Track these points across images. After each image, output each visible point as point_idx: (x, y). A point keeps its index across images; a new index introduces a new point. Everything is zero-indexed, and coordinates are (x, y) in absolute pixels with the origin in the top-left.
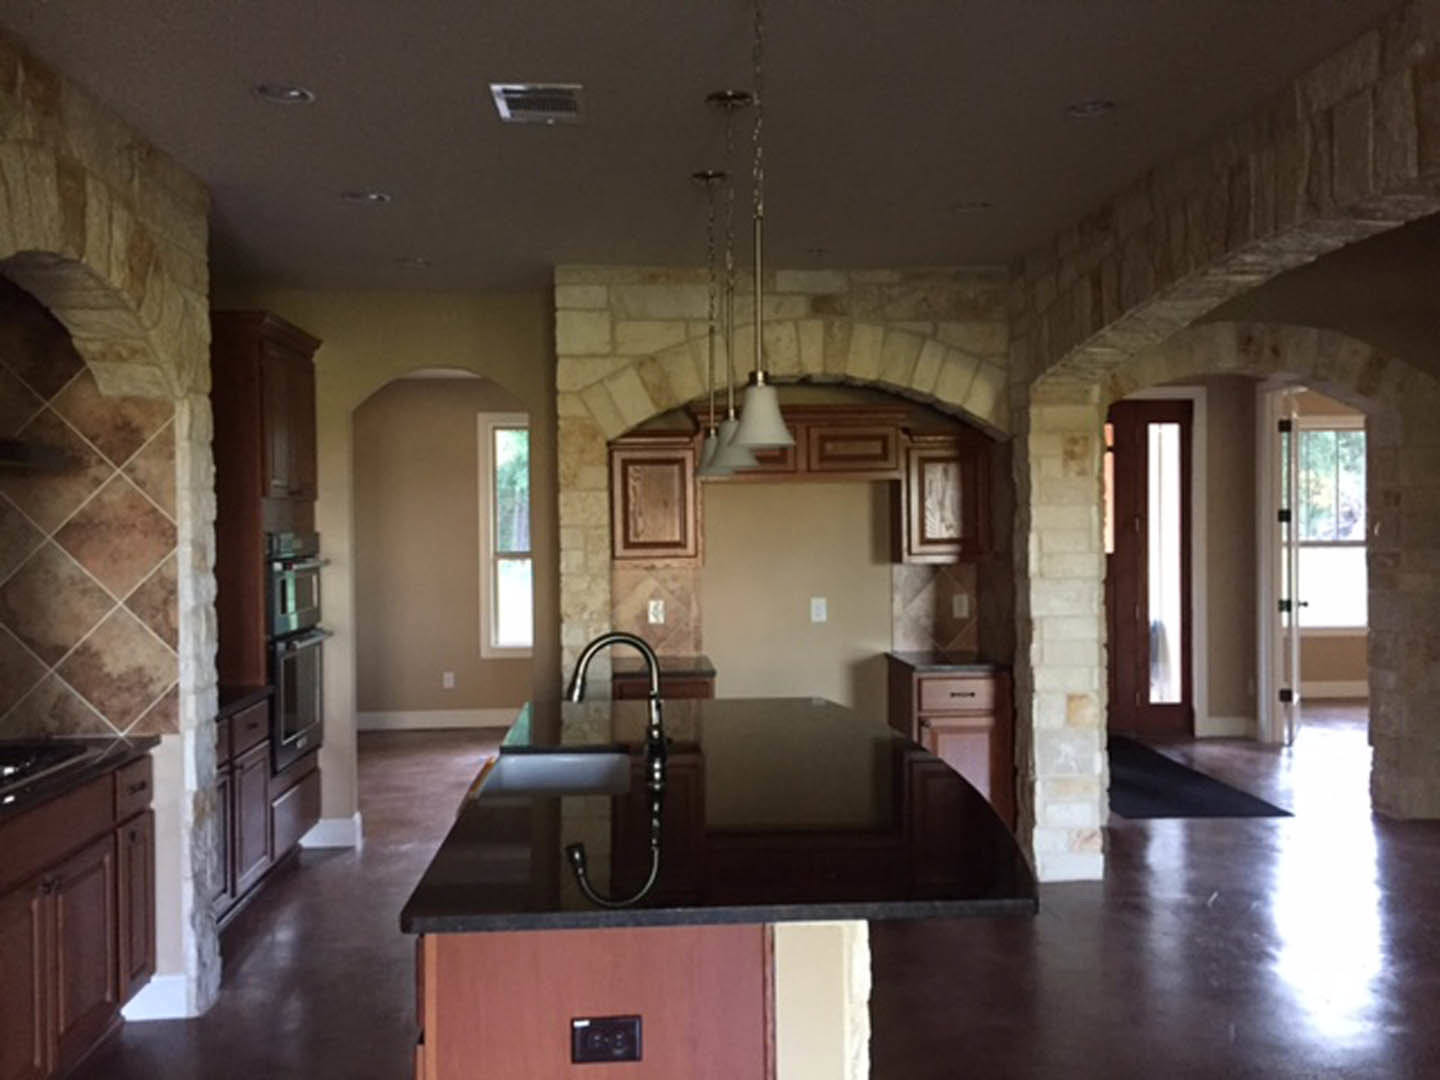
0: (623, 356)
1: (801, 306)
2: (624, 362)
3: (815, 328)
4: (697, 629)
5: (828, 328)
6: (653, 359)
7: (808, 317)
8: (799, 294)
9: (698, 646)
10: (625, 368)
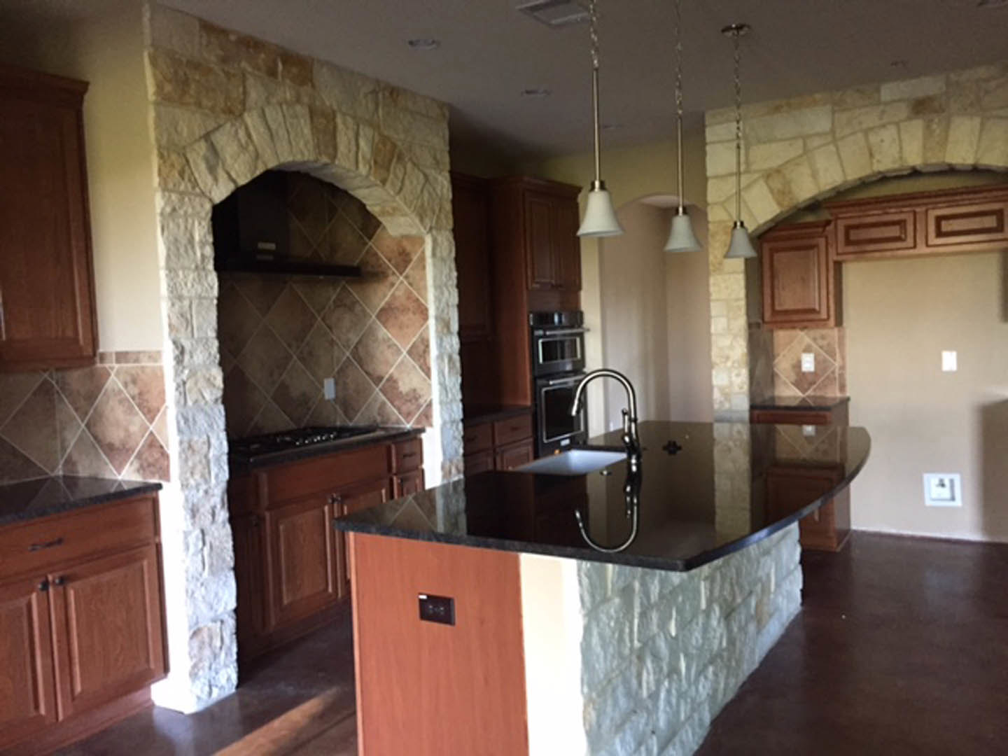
0: (755, 172)
1: (903, 111)
2: (756, 176)
3: (917, 127)
4: (842, 376)
5: (928, 127)
6: (778, 171)
7: (909, 119)
8: (900, 100)
9: (842, 388)
10: (755, 181)
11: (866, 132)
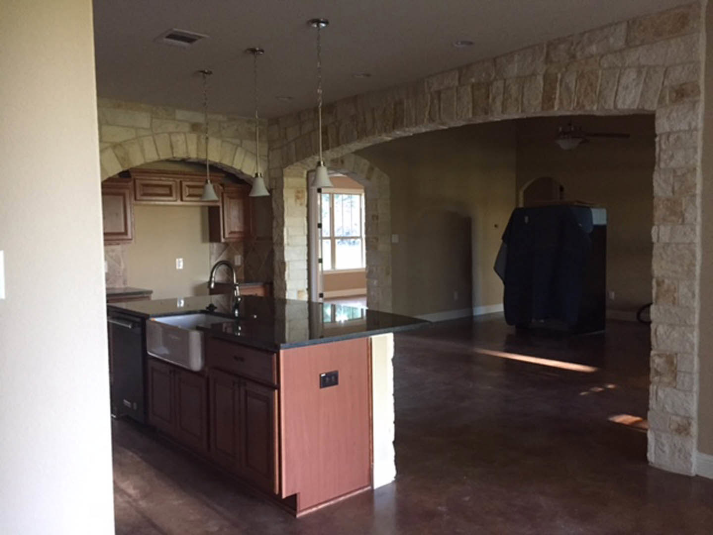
0: (106, 142)
1: (186, 128)
2: (107, 145)
3: (193, 137)
5: (199, 138)
6: (120, 144)
7: (190, 132)
8: (186, 121)
11: (170, 134)
